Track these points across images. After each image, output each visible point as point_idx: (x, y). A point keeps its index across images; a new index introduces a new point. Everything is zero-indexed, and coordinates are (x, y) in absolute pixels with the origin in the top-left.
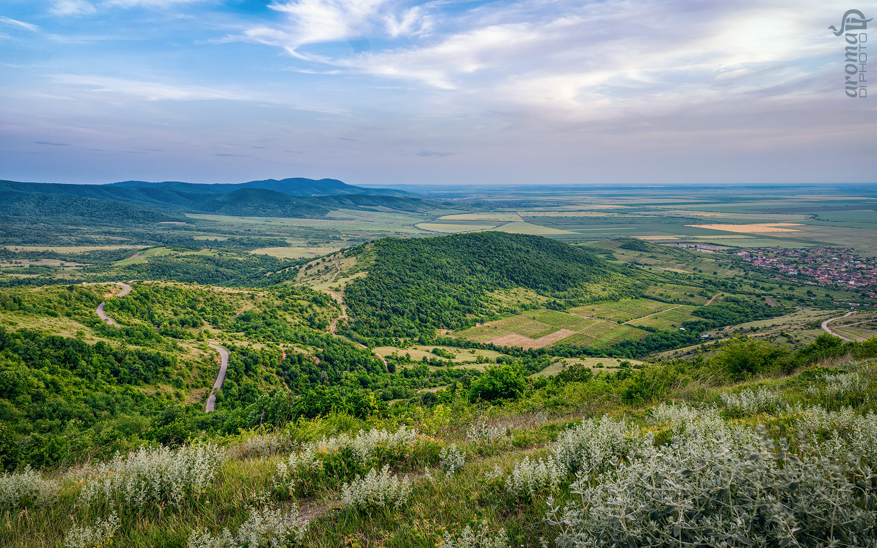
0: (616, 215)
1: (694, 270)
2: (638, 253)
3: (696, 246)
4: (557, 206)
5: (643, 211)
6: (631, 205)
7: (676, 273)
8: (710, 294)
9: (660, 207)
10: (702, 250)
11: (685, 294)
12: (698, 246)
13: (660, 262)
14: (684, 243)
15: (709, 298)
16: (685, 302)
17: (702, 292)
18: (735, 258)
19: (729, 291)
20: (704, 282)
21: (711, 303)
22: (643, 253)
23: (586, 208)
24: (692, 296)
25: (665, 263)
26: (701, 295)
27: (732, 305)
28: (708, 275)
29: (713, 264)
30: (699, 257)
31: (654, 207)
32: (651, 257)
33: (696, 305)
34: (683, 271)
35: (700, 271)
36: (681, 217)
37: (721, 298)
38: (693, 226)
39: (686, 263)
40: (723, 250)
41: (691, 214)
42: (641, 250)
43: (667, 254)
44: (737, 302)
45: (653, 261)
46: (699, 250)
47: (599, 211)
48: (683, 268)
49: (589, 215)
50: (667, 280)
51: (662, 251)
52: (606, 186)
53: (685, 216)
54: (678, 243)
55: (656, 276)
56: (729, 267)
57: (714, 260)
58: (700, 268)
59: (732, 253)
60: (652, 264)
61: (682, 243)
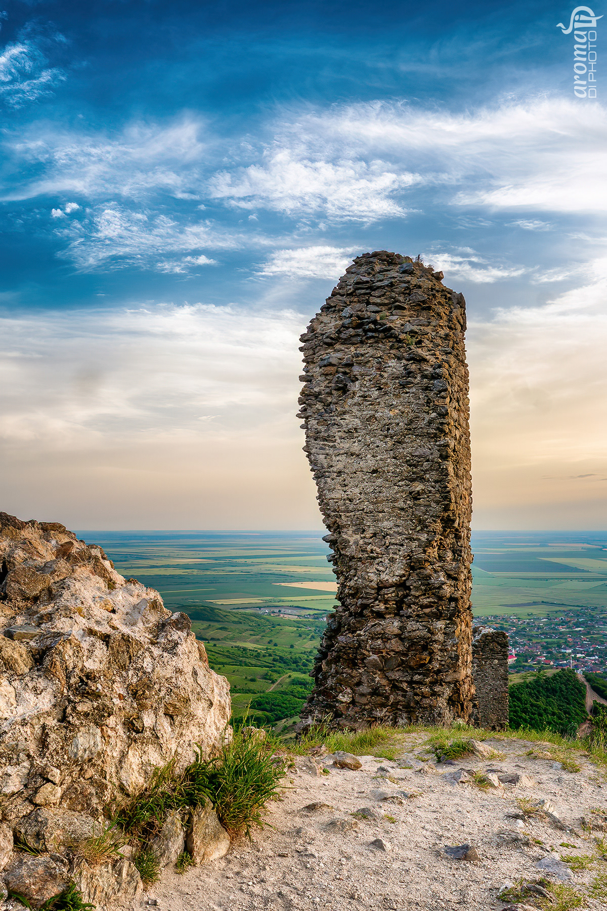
0: (195, 572)
1: (269, 643)
2: (205, 624)
3: (280, 611)
4: (125, 561)
5: (229, 566)
6: (216, 559)
7: (245, 649)
8: (275, 676)
9: (249, 561)
10: (286, 616)
11: (246, 678)
12: (283, 610)
13: (231, 635)
14: (268, 607)
15: (273, 682)
16: (243, 689)
17: (267, 674)
18: (319, 625)
19: (300, 670)
20: (274, 660)
21: (275, 688)
22: (212, 624)
23: (160, 563)
24: (253, 680)
25: (237, 635)
26: (266, 679)
27: (299, 689)
28: (282, 650)
29: (293, 634)
30: (279, 625)
31: (243, 560)
32: (221, 629)
33: (255, 693)
34: (255, 646)
35: (275, 645)
36: (271, 574)
37: (288, 680)
38: (283, 584)
39: (262, 634)
40: (309, 615)
41: (283, 570)
42: (210, 620)
43: (241, 623)
44: (304, 685)
45: (224, 634)
46: (282, 616)
47: (177, 566)
48: (256, 642)
49: (162, 572)
50: (230, 660)
51: (236, 620)
52: (192, 533)
53: (276, 572)
54: (260, 608)
55: (217, 655)
56: (310, 637)
57: (295, 629)
58: (274, 642)
59: (317, 618)
60: (220, 637)
61: (265, 607)
